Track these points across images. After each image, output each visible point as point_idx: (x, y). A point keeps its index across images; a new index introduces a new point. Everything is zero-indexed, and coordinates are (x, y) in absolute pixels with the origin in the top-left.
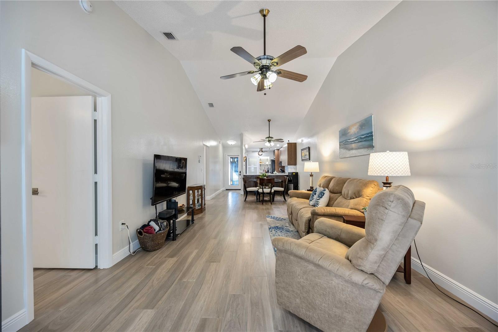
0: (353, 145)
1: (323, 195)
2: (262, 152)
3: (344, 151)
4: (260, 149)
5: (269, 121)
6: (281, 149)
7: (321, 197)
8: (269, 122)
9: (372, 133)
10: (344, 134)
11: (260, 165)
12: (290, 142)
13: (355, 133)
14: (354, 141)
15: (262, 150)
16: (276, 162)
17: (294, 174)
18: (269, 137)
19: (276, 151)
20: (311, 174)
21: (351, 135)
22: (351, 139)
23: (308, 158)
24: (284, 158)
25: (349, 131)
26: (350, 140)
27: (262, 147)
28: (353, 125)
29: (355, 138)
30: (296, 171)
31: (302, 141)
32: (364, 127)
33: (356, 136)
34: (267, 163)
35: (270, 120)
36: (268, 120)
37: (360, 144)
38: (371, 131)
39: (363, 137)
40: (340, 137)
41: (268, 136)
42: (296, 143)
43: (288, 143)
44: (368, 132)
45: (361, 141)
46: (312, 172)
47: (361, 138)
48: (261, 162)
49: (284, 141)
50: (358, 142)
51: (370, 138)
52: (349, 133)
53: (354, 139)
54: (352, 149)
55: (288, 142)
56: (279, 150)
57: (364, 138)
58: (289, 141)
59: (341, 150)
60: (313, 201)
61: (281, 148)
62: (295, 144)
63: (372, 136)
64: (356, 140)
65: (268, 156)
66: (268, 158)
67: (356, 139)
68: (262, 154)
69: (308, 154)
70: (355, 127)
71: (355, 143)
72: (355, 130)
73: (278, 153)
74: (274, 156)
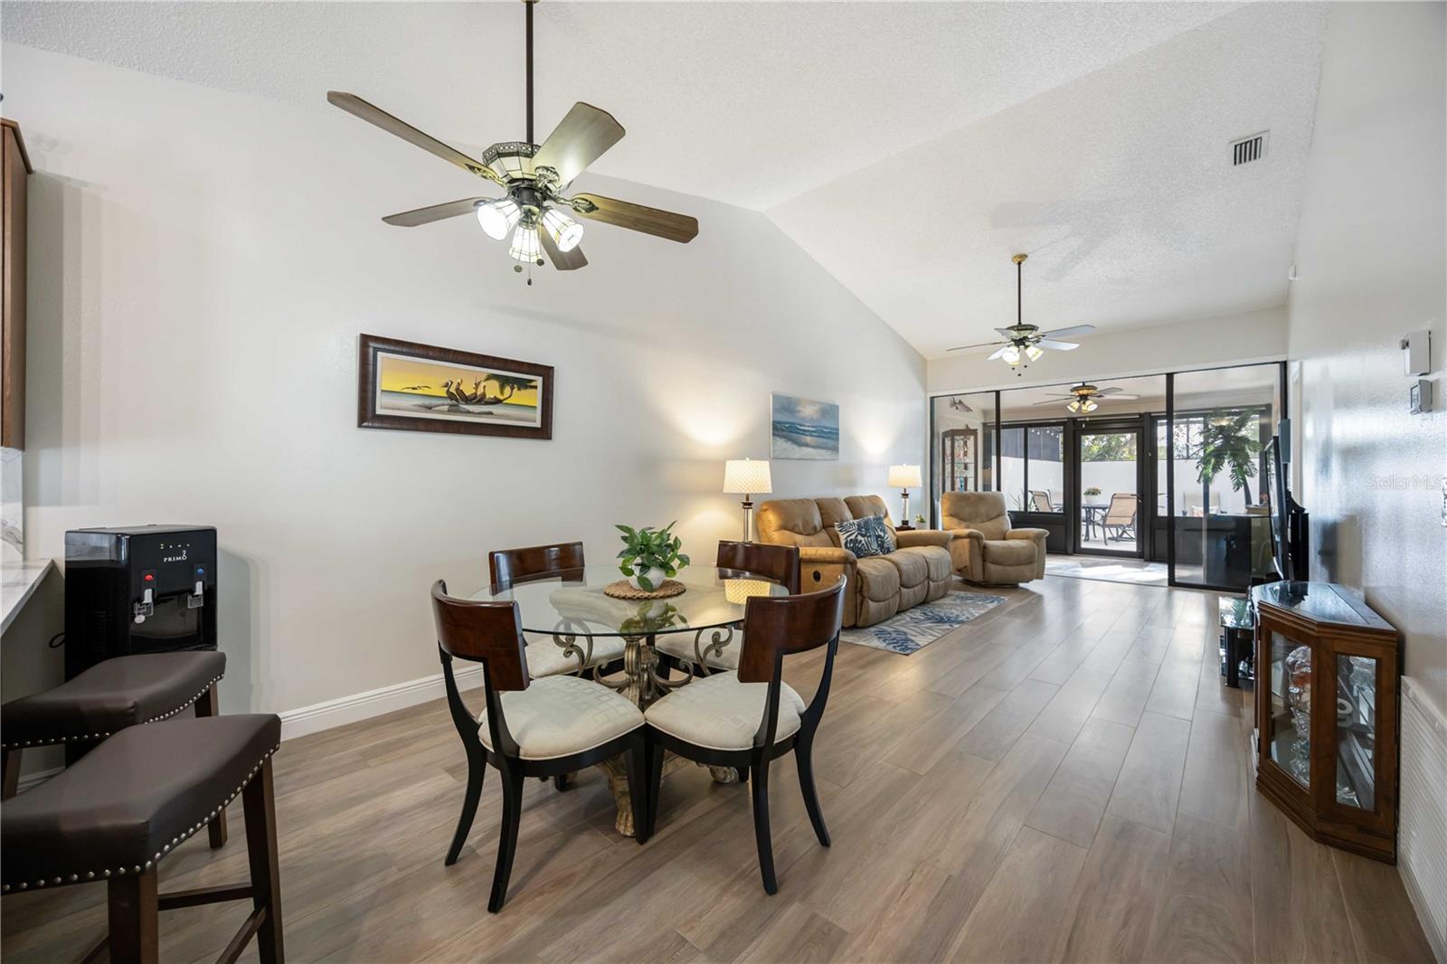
0: (808, 439)
10: (785, 408)
13: (812, 419)
14: (809, 431)
20: (747, 499)
21: (804, 419)
25: (799, 408)
26: (801, 425)
28: (813, 403)
29: (813, 427)
32: (826, 416)
33: (815, 424)
37: (820, 440)
40: (775, 412)
44: (833, 426)
46: (747, 492)
47: (823, 432)
51: (835, 436)
52: (799, 411)
54: (807, 445)
64: (813, 432)
67: (814, 429)
70: (816, 408)
71: (812, 436)
72: (812, 412)
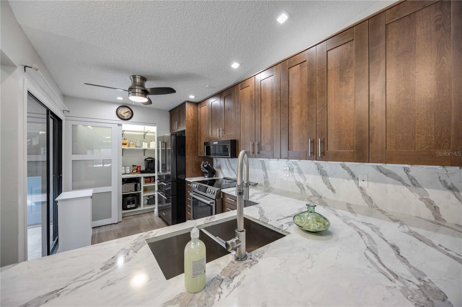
4: (134, 77)
11: (123, 150)
15: (142, 85)
19: (189, 109)
48: (125, 142)
66: (153, 129)
73: (197, 114)
74: (179, 124)
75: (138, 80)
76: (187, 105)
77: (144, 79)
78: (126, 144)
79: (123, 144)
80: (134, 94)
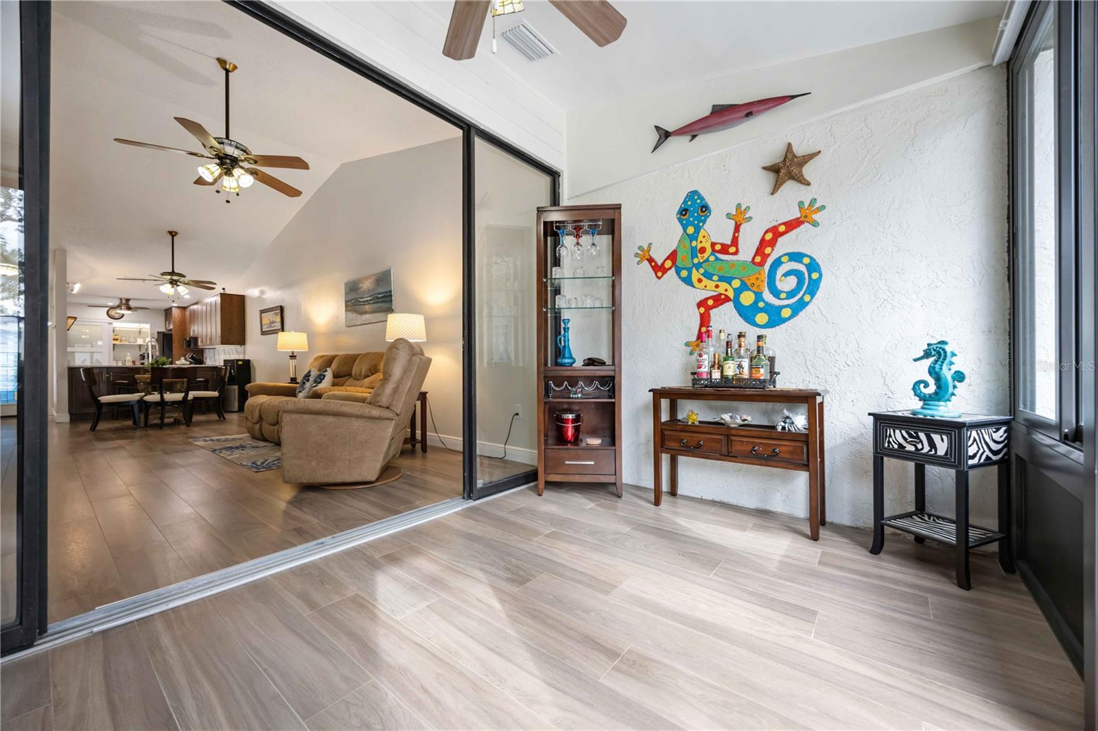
0: (367, 307)
1: (323, 379)
2: (129, 308)
3: (352, 315)
4: (121, 299)
5: (173, 234)
6: (195, 307)
7: (320, 382)
8: (173, 236)
9: (391, 292)
10: (352, 289)
11: (114, 345)
12: (228, 291)
13: (369, 290)
14: (367, 301)
15: (127, 304)
16: (175, 337)
17: (240, 363)
18: (173, 273)
19: (176, 312)
20: (293, 354)
21: (364, 292)
22: (364, 298)
23: (280, 328)
24: (208, 329)
25: (361, 285)
26: (362, 298)
27: (128, 297)
28: (367, 278)
29: (369, 297)
30: (244, 357)
31: (260, 294)
32: (381, 283)
33: (371, 294)
34: (140, 341)
35: (176, 233)
36: (170, 233)
37: (376, 305)
38: (389, 289)
39: (380, 296)
40: (346, 294)
41: (171, 271)
42: (244, 296)
43: (221, 294)
44: (386, 290)
45: (377, 302)
46: (293, 350)
47: (378, 298)
48: (116, 337)
49: (214, 288)
50: (374, 303)
51: (388, 299)
52: (360, 288)
53: (368, 299)
54: (365, 313)
55: (222, 292)
56: (184, 308)
57: (382, 297)
58: (224, 289)
59: (349, 313)
60: (304, 391)
61: (196, 304)
62: (242, 299)
63: (391, 296)
64: (370, 300)
65: (147, 323)
66: (146, 327)
67: (371, 298)
68: (123, 316)
69: (278, 319)
70: (370, 281)
71: (370, 304)
72: (369, 285)
73: (184, 316)
74: (169, 323)
75: (124, 302)
76: (173, 309)
77: (128, 300)
78: (117, 340)
79: (114, 340)
80: (121, 309)
